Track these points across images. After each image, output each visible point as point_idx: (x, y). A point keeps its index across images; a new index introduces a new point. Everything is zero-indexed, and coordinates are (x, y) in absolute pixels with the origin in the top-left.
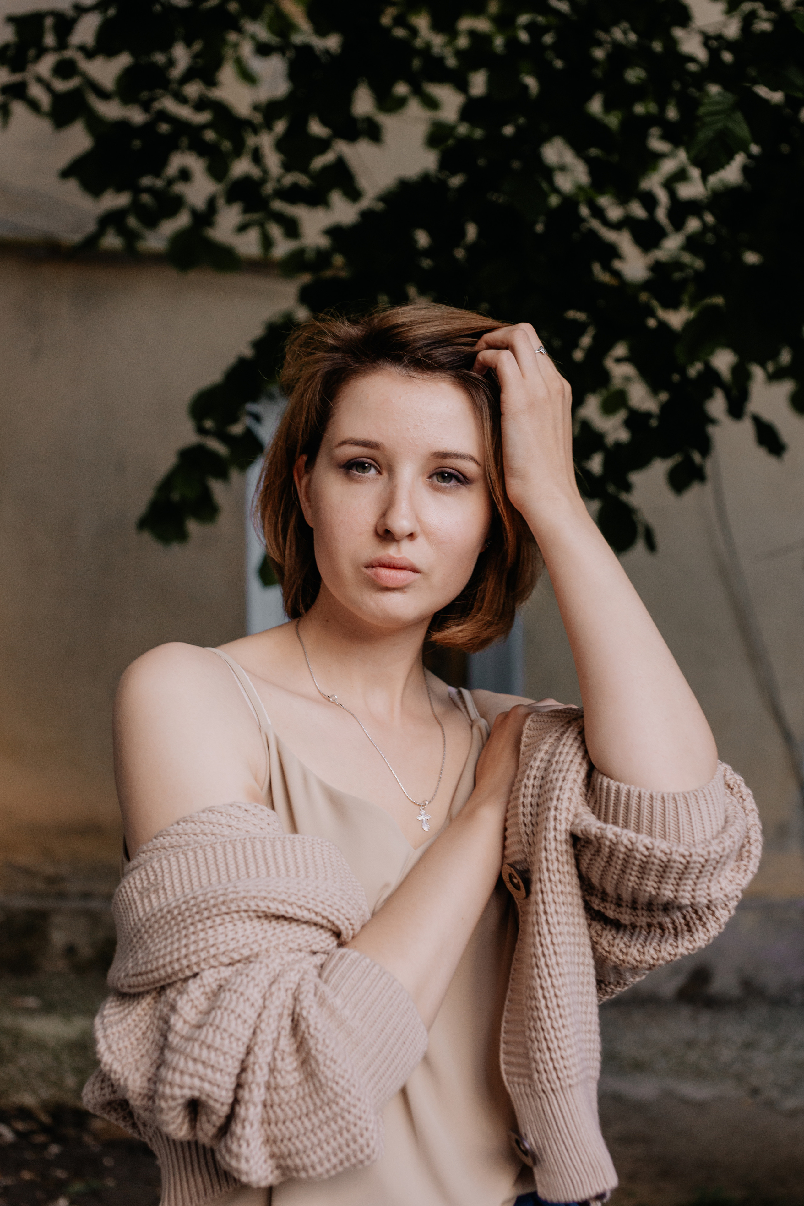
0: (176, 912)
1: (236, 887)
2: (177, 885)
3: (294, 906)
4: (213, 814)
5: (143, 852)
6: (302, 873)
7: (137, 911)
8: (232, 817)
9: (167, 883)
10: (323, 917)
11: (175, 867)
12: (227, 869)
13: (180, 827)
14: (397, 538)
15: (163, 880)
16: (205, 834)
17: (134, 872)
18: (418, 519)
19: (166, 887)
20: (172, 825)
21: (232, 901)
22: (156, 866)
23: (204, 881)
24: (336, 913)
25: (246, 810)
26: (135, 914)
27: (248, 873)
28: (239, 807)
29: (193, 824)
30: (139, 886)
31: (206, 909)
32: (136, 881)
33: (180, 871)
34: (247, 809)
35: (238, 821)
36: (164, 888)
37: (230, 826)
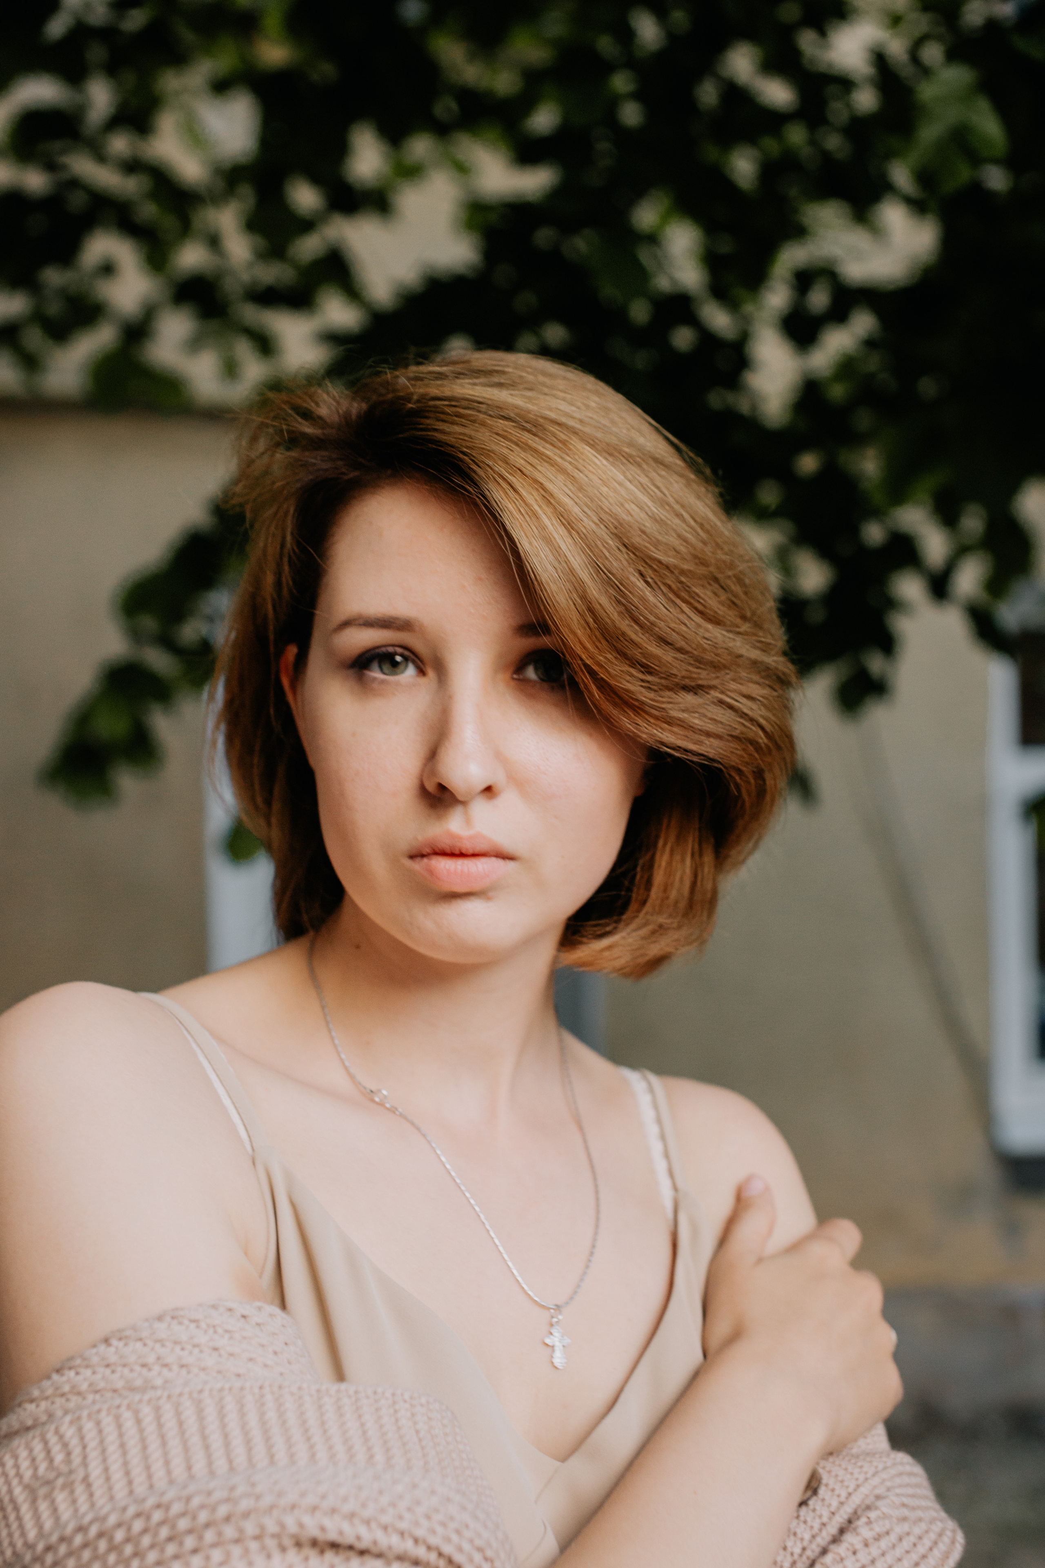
0: (119, 1536)
1: (253, 1485)
2: (117, 1475)
3: (374, 1525)
4: (180, 1323)
5: (32, 1401)
6: (379, 1458)
7: (21, 1526)
8: (220, 1330)
9: (95, 1471)
10: (429, 1548)
11: (111, 1437)
12: (227, 1445)
13: (112, 1350)
14: (460, 798)
15: (85, 1463)
16: (166, 1365)
17: (16, 1442)
18: (500, 757)
19: (92, 1478)
20: (94, 1346)
21: (246, 1515)
22: (69, 1432)
23: (179, 1470)
24: (455, 1538)
25: (244, 1317)
26: (17, 1535)
27: (272, 1457)
28: (230, 1310)
29: (139, 1345)
30: (28, 1475)
31: (190, 1532)
32: (20, 1460)
33: (122, 1445)
34: (245, 1313)
35: (231, 1338)
36: (86, 1481)
37: (216, 1349)
